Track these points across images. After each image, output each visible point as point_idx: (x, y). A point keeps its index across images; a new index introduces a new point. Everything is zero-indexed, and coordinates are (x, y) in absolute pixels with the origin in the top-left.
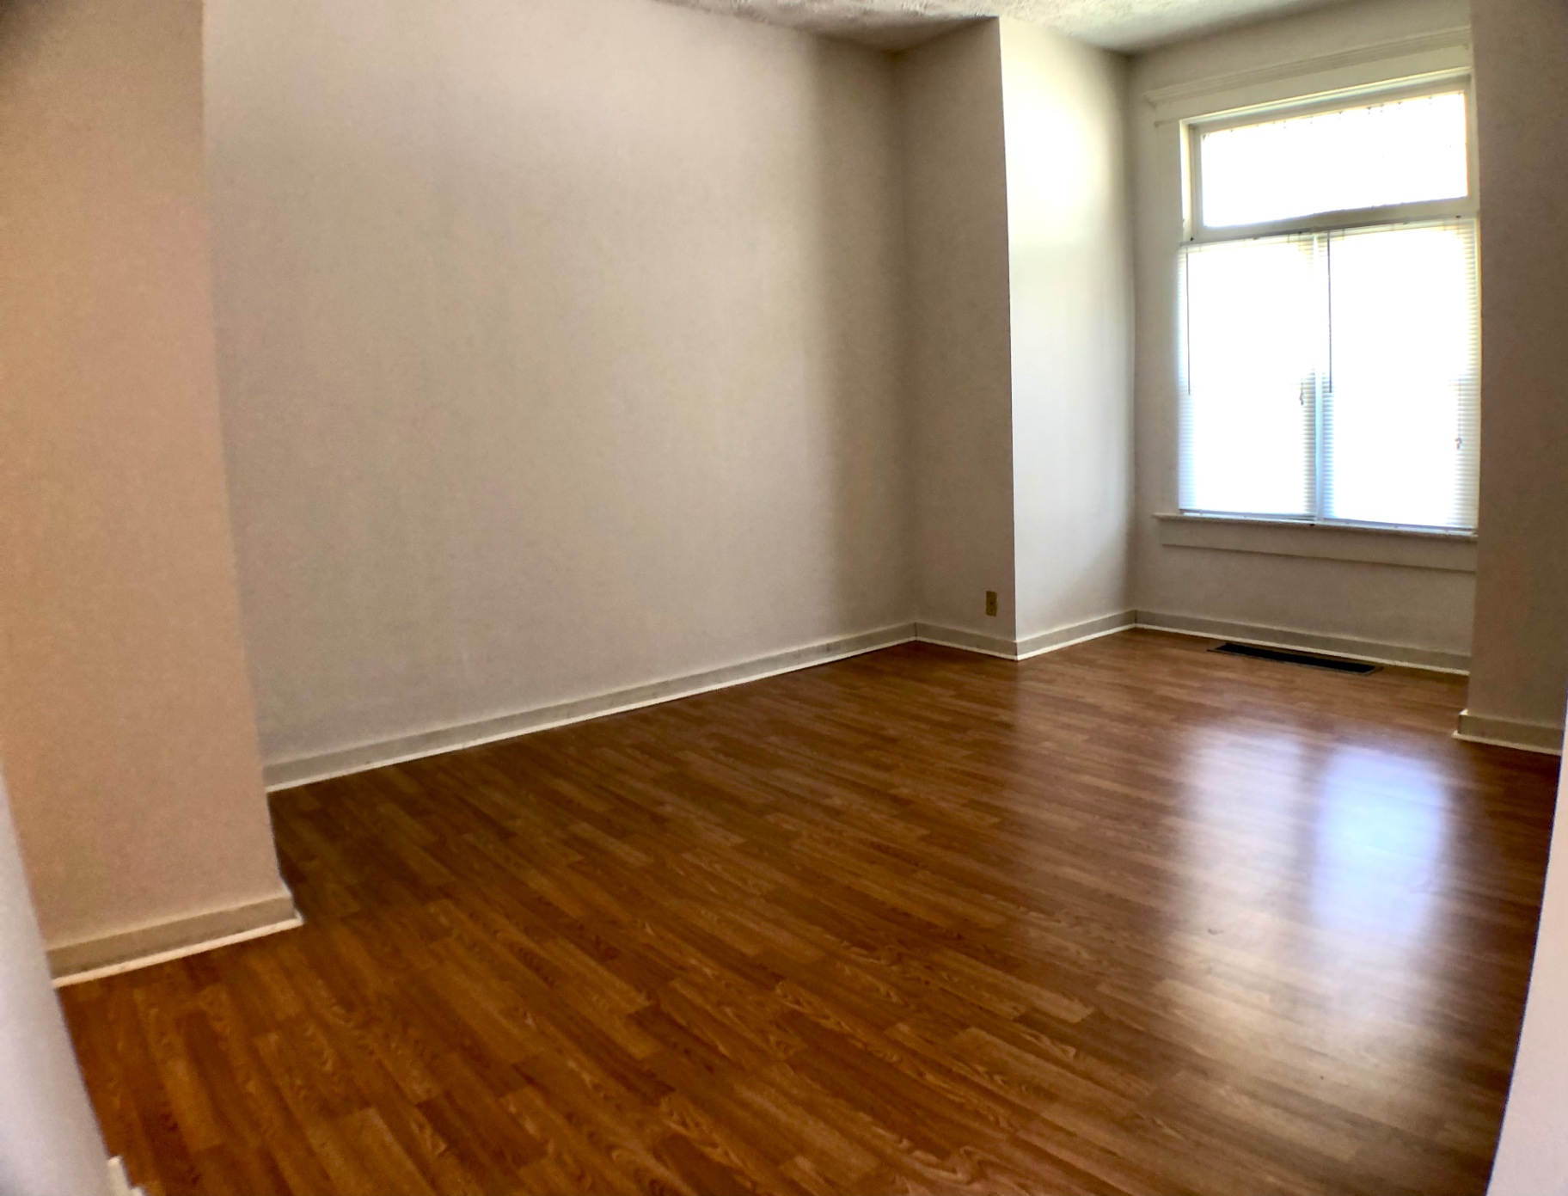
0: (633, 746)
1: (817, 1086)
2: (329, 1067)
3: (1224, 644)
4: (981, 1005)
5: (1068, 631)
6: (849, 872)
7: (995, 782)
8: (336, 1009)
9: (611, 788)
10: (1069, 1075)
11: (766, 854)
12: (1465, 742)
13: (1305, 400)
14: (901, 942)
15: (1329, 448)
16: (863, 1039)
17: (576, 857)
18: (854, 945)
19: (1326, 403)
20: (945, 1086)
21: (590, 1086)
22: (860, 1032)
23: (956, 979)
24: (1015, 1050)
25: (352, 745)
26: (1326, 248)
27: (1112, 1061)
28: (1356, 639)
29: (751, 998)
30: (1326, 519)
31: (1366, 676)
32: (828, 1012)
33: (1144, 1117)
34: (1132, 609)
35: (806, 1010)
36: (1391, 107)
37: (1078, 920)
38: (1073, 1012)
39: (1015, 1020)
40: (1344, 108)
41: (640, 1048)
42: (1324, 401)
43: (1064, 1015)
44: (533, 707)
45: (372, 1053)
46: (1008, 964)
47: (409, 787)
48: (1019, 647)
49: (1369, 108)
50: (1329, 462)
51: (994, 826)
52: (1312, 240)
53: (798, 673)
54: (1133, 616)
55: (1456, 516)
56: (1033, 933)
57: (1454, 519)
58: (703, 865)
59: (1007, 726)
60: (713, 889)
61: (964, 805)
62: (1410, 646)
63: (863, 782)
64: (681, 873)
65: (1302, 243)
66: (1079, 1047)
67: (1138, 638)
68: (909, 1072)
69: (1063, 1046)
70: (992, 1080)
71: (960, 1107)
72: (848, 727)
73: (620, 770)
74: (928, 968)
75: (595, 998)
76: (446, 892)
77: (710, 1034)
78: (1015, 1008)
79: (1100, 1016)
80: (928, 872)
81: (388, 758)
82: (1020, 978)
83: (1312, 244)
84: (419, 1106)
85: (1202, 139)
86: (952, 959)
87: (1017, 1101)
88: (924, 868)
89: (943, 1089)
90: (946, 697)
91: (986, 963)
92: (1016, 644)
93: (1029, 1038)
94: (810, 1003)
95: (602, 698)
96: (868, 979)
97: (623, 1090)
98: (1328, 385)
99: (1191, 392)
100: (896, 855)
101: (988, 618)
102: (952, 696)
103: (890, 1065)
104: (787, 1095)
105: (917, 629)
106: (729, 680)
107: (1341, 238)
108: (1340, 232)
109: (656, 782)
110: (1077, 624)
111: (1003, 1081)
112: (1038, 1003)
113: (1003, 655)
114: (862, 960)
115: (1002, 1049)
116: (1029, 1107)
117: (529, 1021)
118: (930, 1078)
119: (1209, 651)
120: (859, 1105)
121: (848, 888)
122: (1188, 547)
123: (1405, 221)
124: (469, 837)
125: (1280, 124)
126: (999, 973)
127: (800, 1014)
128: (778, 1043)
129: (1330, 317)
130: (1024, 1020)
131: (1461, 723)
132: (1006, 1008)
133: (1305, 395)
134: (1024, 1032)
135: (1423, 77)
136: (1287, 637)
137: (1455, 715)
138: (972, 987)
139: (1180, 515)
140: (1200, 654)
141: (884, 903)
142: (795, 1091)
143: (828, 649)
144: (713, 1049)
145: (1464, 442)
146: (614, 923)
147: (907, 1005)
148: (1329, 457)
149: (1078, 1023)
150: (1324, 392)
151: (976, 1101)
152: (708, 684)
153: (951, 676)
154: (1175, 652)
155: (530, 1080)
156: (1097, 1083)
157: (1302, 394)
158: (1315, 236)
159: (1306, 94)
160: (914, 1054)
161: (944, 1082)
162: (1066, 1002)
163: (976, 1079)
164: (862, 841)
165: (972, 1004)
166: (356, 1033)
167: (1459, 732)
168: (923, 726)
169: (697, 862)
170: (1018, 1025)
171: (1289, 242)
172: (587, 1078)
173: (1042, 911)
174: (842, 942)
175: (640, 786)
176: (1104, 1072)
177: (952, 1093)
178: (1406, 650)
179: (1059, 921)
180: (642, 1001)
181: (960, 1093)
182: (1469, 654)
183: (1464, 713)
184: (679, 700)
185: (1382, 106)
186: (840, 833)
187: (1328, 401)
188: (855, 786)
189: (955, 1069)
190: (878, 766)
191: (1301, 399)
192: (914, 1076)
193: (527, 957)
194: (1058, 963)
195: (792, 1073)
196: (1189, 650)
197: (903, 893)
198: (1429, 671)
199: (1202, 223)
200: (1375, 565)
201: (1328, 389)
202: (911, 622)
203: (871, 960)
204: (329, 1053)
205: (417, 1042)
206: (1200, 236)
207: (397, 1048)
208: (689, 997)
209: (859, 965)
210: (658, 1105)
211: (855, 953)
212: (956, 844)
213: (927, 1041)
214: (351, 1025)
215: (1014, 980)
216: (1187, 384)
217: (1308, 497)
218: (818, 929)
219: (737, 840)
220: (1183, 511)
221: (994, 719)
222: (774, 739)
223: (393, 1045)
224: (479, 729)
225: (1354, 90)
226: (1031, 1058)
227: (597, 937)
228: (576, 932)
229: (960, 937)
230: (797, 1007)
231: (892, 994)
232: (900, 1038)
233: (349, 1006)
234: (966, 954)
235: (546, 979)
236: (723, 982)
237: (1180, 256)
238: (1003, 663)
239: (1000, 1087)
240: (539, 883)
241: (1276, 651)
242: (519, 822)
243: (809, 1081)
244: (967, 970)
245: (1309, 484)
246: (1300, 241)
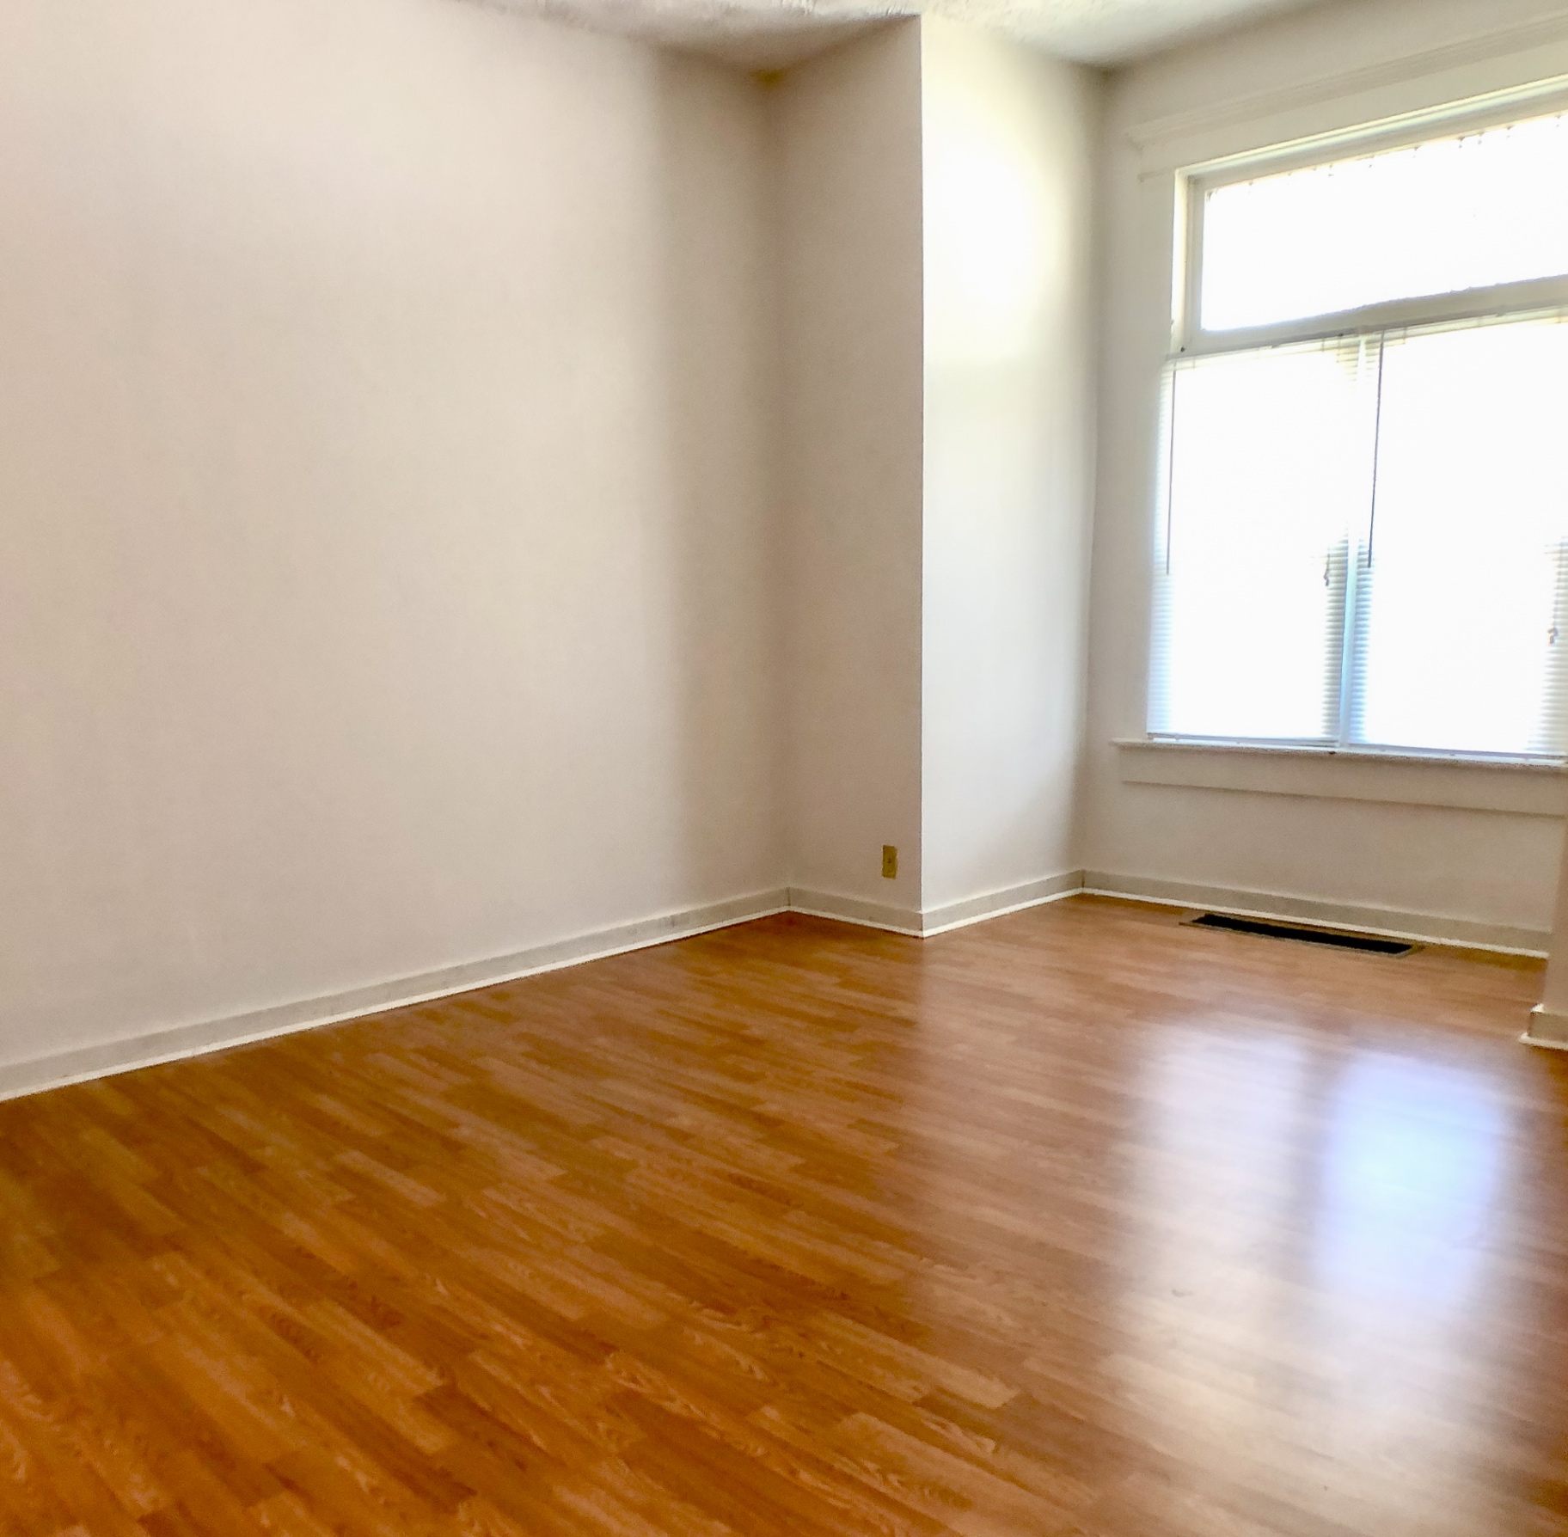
0: (417, 1051)
1: (658, 1487)
2: (21, 1475)
3: (1203, 915)
4: (871, 1383)
5: (992, 897)
6: (700, 1212)
7: (892, 1097)
8: (31, 1398)
9: (390, 1105)
10: (987, 1475)
11: (592, 1189)
12: (1539, 1048)
13: (1331, 579)
14: (768, 1303)
15: (1362, 646)
16: (719, 1427)
17: (345, 1196)
18: (707, 1307)
19: (1362, 583)
20: (825, 1487)
21: (366, 1490)
22: (714, 1418)
23: (839, 1351)
24: (915, 1442)
25: (43, 1054)
26: (1378, 357)
27: (1043, 1458)
28: (1387, 908)
29: (573, 1374)
30: (1352, 745)
31: (1399, 958)
32: (672, 1391)
33: (1086, 1532)
34: (1079, 869)
35: (645, 1389)
36: (1495, 135)
37: (999, 1276)
38: (990, 1393)
39: (915, 1404)
40: (1422, 140)
41: (431, 1439)
42: (1359, 580)
43: (980, 1398)
44: (286, 1001)
45: (78, 1453)
46: (907, 1332)
47: (122, 1108)
48: (925, 920)
49: (1461, 139)
50: (1361, 665)
51: (889, 1153)
52: (1357, 345)
53: (633, 954)
54: (1080, 879)
55: (1541, 739)
56: (940, 1292)
57: (1539, 742)
58: (510, 1204)
59: (908, 1023)
60: (523, 1235)
61: (850, 1126)
62: (1464, 918)
63: (718, 1096)
64: (483, 1214)
65: (1342, 351)
66: (999, 1439)
67: (1085, 907)
68: (778, 1470)
69: (978, 1438)
70: (885, 1480)
71: (844, 1515)
72: (699, 1024)
73: (401, 1082)
74: (803, 1335)
75: (371, 1377)
76: (173, 1244)
77: (520, 1421)
78: (915, 1388)
79: (1028, 1400)
80: (803, 1212)
81: (93, 1070)
82: (922, 1350)
83: (1358, 352)
84: (143, 1521)
85: (1206, 197)
86: (835, 1325)
87: (919, 1508)
88: (798, 1207)
89: (823, 1491)
90: (827, 985)
91: (877, 1329)
92: (921, 916)
93: (934, 1427)
94: (649, 1381)
95: (375, 988)
96: (724, 1349)
97: (408, 1494)
98: (1367, 556)
99: (1170, 571)
100: (761, 1190)
101: (885, 880)
102: (836, 985)
103: (753, 1460)
104: (620, 1498)
105: (790, 896)
106: (543, 964)
107: (1401, 341)
108: (1400, 332)
109: (448, 1097)
110: (1003, 889)
111: (899, 1482)
112: (947, 1382)
113: (904, 931)
114: (717, 1325)
115: (897, 1441)
116: (934, 1516)
117: (287, 1408)
118: (805, 1477)
119: (1181, 924)
120: (714, 1512)
121: (699, 1233)
122: (1158, 785)
123: (1500, 311)
124: (204, 1171)
125: (1324, 169)
126: (896, 1343)
127: (637, 1395)
128: (609, 1433)
129: (1376, 458)
130: (928, 1403)
131: (1532, 1023)
132: (904, 1389)
133: (1332, 572)
134: (927, 1419)
135: (1551, 84)
136: (1290, 905)
137: (1525, 1012)
138: (860, 1361)
139: (1147, 741)
140: (1169, 928)
141: (745, 1253)
142: (630, 1494)
143: (673, 922)
144: (525, 1440)
145: (1560, 634)
146: (396, 1279)
147: (775, 1384)
148: (1360, 659)
149: (998, 1410)
150: (1359, 567)
151: (864, 1508)
152: (515, 970)
153: (835, 957)
154: (1136, 926)
155: (288, 1484)
156: (1023, 1486)
157: (1328, 570)
158: (1363, 339)
159: (1367, 121)
160: (785, 1446)
161: (824, 1483)
162: (982, 1381)
163: (865, 1479)
164: (716, 1173)
165: (860, 1383)
166: (58, 1429)
167: (1529, 1035)
168: (797, 1023)
169: (502, 1199)
170: (919, 1410)
171: (1323, 350)
172: (362, 1479)
173: (952, 1264)
174: (691, 1303)
175: (427, 1102)
176: (1033, 1472)
177: (834, 1496)
178: (1457, 924)
179: (973, 1277)
180: (432, 1380)
181: (843, 1497)
182: (1549, 929)
183: (1539, 1009)
184: (477, 990)
185: (1481, 134)
186: (689, 1162)
187: (1365, 580)
188: (709, 1102)
189: (837, 1466)
190: (738, 1075)
191: (1326, 577)
192: (784, 1474)
193: (282, 1326)
194: (972, 1331)
195: (627, 1470)
196: (1154, 923)
197: (771, 1240)
198: (1489, 952)
199: (1200, 325)
200: (1419, 807)
201: (1367, 563)
202: (783, 887)
203: (729, 1326)
204: (21, 1456)
205: (138, 1438)
206: (1197, 345)
207: (112, 1446)
208: (494, 1373)
209: (712, 1332)
210: (455, 1512)
211: (707, 1317)
212: (839, 1177)
213: (800, 1428)
214: (50, 1418)
215: (914, 1352)
216: (1165, 559)
217: (1329, 715)
218: (661, 1286)
219: (554, 1171)
220: (1151, 735)
221: (891, 1014)
222: (602, 1041)
223: (107, 1443)
224: (214, 1030)
225: (1440, 111)
226: (937, 1453)
227: (374, 1298)
228: (348, 1293)
229: (844, 1296)
230: (633, 1386)
231: (756, 1368)
232: (766, 1426)
233: (46, 1392)
234: (852, 1318)
235: (307, 1353)
236: (538, 1354)
237: (1164, 375)
238: (903, 940)
239: (896, 1490)
240: (297, 1229)
241: (1273, 924)
242: (269, 1151)
243: (649, 1481)
244: (853, 1339)
245: (1330, 697)
246: (1339, 347)
